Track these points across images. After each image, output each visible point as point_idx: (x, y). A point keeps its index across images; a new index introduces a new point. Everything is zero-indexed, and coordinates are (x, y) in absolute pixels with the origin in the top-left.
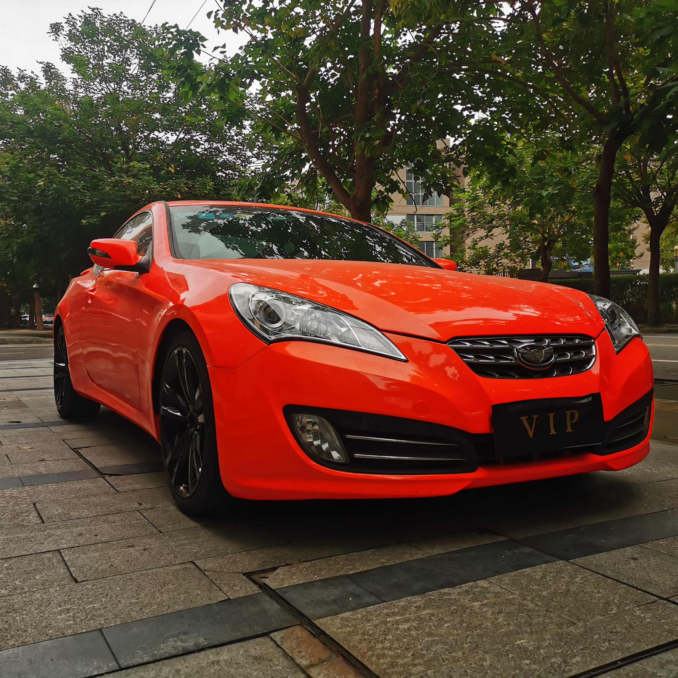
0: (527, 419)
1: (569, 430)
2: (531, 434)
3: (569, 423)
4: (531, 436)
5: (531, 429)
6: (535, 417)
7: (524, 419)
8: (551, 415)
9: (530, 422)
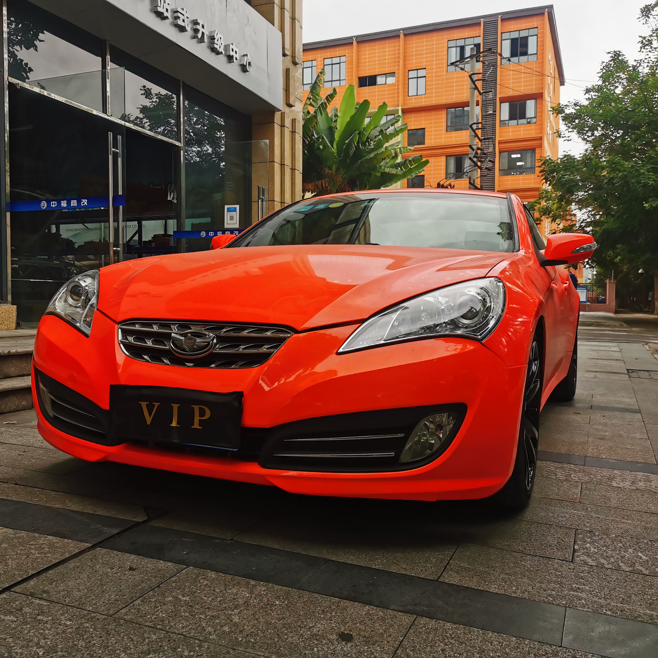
0: (147, 405)
1: (196, 425)
2: (149, 421)
3: (197, 419)
4: (148, 424)
5: (150, 416)
6: (157, 404)
7: (144, 404)
8: (175, 407)
9: (150, 408)
